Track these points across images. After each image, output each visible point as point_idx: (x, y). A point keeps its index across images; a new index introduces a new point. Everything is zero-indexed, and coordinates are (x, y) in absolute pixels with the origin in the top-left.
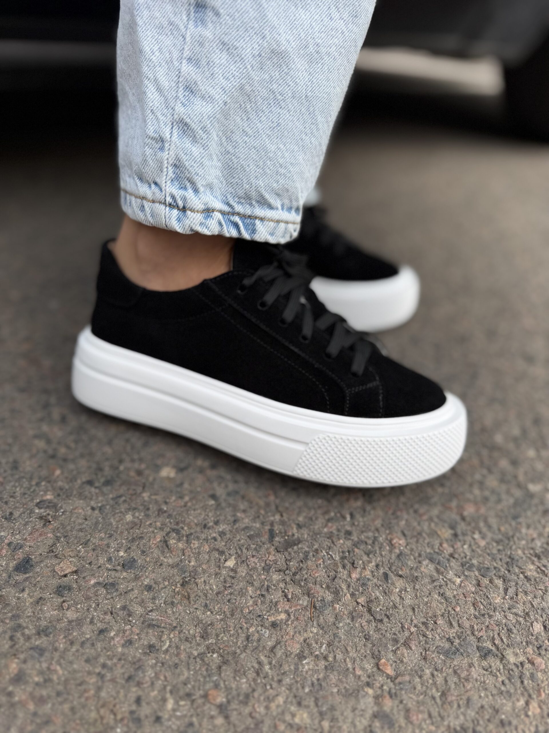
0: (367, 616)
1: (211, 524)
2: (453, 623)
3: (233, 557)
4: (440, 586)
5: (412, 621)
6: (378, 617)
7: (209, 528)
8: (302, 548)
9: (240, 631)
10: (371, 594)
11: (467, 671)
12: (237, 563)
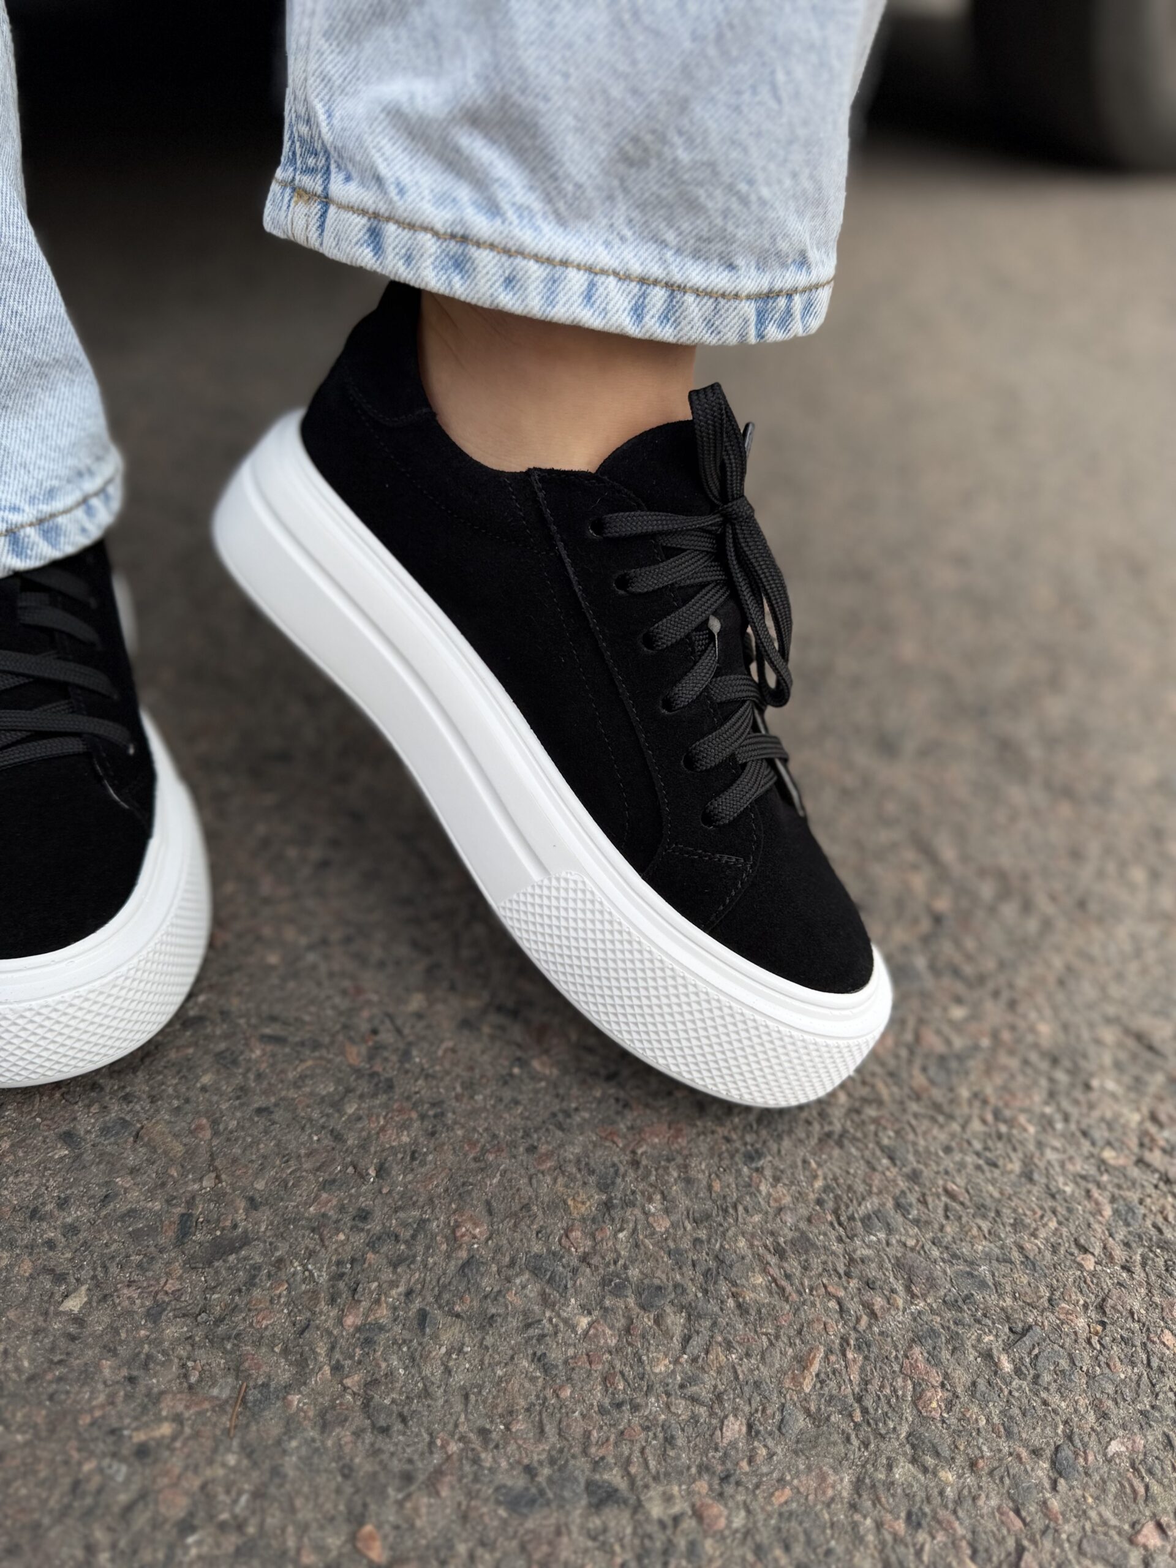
0: (359, 1420)
1: (49, 1207)
2: (547, 1428)
3: (84, 1288)
4: (541, 1338)
5: (456, 1426)
6: (382, 1423)
7: (41, 1219)
8: (246, 1258)
9: (61, 1470)
10: (378, 1366)
11: (550, 1543)
12: (89, 1302)
